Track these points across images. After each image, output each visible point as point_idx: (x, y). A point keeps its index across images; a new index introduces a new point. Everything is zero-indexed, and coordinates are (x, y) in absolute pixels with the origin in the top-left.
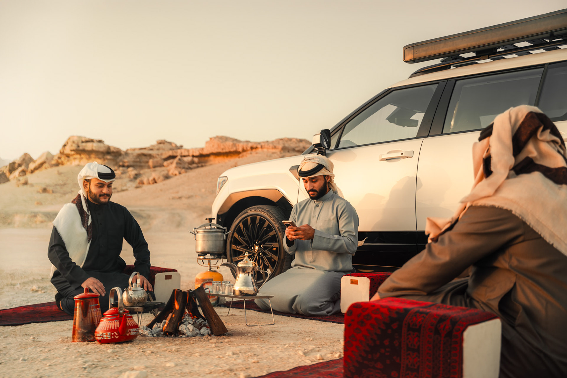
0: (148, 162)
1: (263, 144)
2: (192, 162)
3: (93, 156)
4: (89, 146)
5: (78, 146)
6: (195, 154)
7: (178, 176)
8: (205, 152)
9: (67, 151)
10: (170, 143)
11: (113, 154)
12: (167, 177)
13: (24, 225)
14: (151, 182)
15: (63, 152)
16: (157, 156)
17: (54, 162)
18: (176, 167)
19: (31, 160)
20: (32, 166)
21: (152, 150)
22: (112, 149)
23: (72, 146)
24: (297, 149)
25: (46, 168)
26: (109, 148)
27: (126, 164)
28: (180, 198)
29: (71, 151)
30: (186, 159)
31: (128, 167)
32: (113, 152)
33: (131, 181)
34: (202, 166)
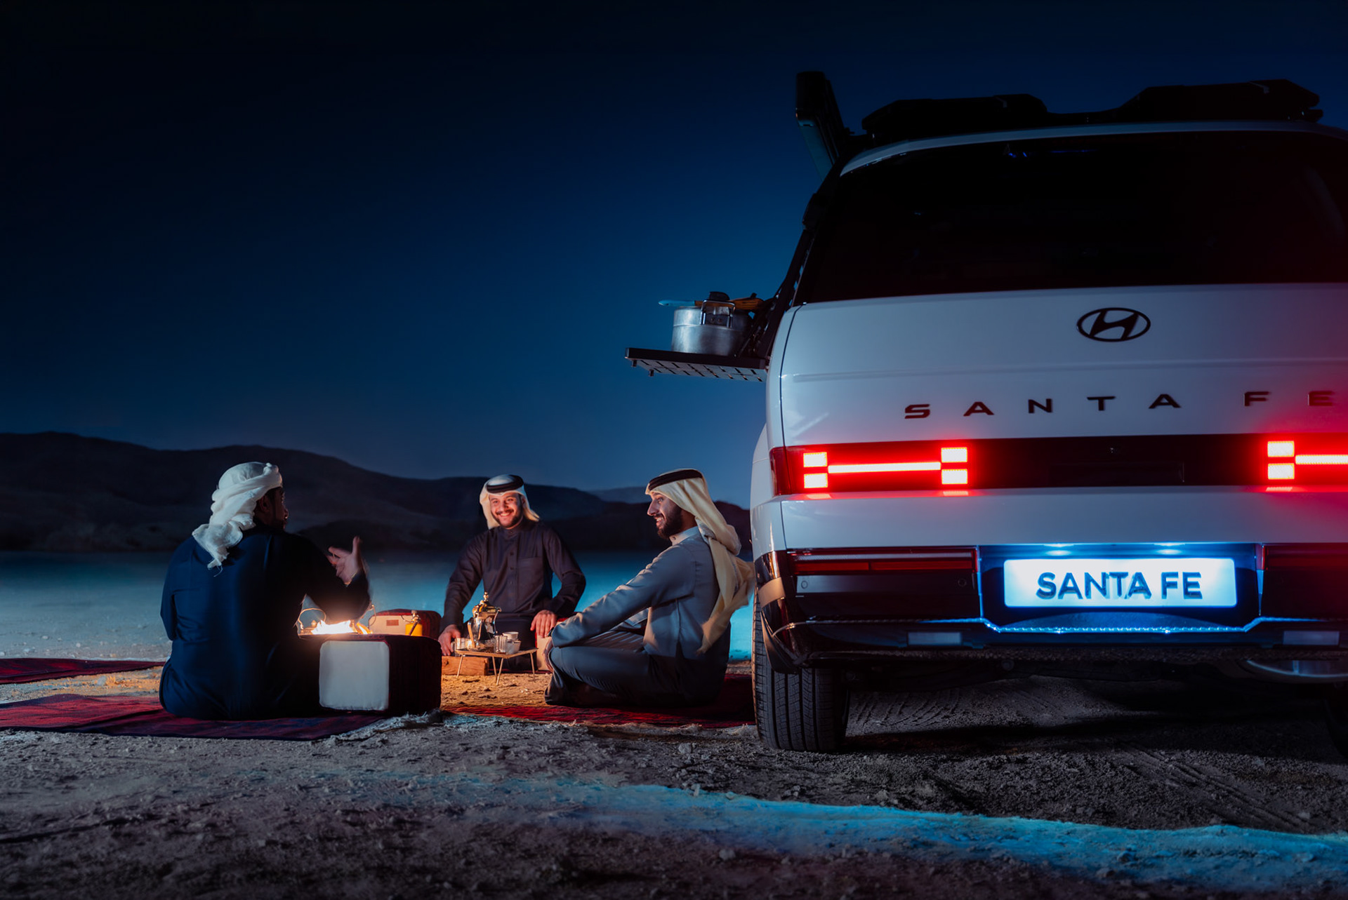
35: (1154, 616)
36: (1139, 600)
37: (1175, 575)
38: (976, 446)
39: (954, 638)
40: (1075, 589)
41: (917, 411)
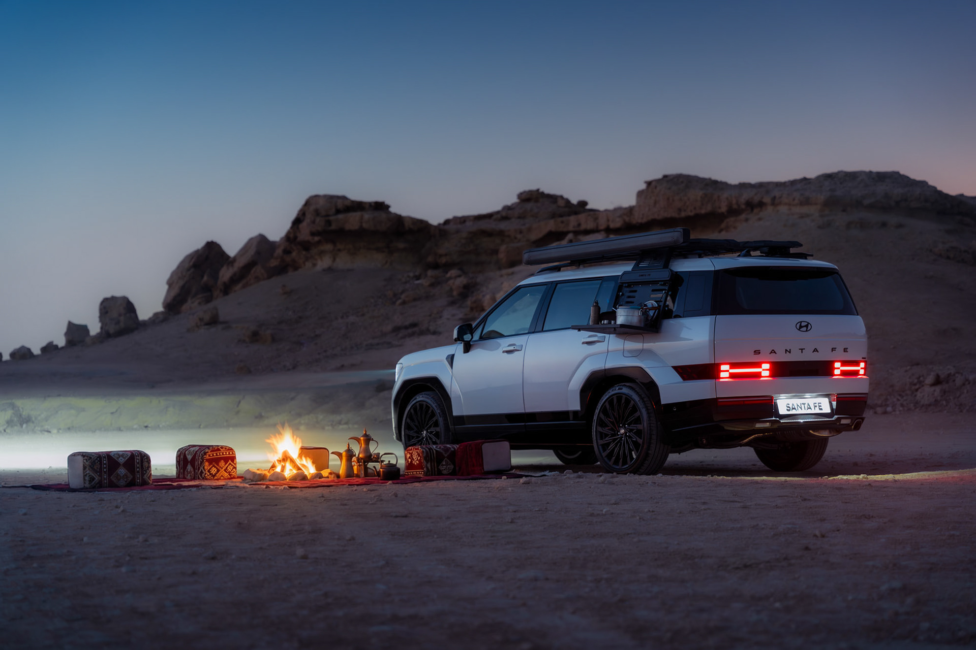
0: (495, 252)
1: (777, 193)
3: (363, 243)
4: (353, 221)
5: (329, 223)
6: (612, 226)
8: (637, 218)
9: (305, 234)
11: (409, 237)
15: (296, 238)
16: (519, 236)
17: (274, 263)
19: (223, 259)
20: (226, 274)
21: (504, 218)
23: (314, 222)
24: (866, 202)
25: (258, 279)
26: (401, 220)
27: (443, 260)
29: (313, 234)
31: (448, 266)
33: (453, 303)
35: (813, 416)
36: (809, 411)
37: (816, 403)
38: (772, 364)
39: (768, 425)
40: (795, 409)
41: (757, 352)
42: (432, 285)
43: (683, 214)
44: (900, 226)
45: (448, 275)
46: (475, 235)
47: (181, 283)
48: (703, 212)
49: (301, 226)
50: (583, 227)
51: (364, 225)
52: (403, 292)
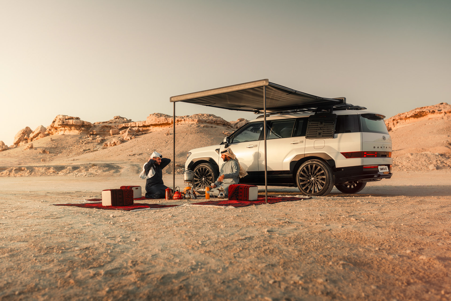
0: (109, 131)
2: (139, 131)
3: (73, 128)
4: (71, 122)
5: (63, 122)
6: (140, 125)
7: (130, 141)
8: (147, 124)
9: (56, 125)
10: (123, 118)
11: (86, 127)
12: (123, 141)
13: (42, 174)
14: (112, 145)
15: (53, 126)
16: (115, 127)
17: (46, 133)
18: (128, 135)
19: (31, 131)
20: (31, 135)
21: (111, 123)
22: (85, 123)
23: (59, 122)
24: (207, 121)
25: (41, 137)
26: (83, 122)
27: (95, 133)
28: (134, 155)
29: (59, 125)
30: (134, 129)
31: (96, 135)
32: (86, 125)
33: (99, 144)
34: (145, 133)
41: (374, 147)
42: (93, 139)
43: (159, 123)
44: (215, 127)
45: (97, 137)
46: (103, 127)
47: (19, 137)
48: (165, 122)
49: (55, 123)
50: (132, 126)
51: (74, 123)
52: (85, 141)
